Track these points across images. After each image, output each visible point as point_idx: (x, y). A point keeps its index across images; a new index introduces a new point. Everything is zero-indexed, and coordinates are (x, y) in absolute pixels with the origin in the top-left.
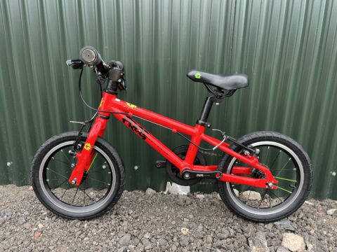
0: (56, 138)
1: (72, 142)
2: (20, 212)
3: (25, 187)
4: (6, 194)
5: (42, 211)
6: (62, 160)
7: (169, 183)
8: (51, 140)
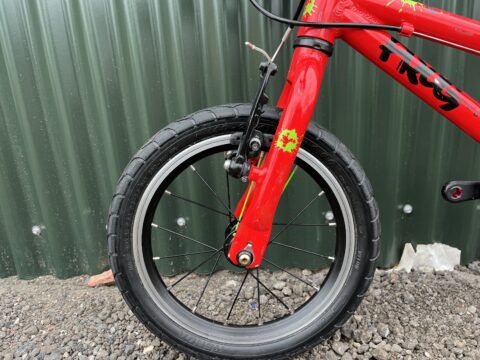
0: (177, 127)
1: (224, 139)
2: (82, 350)
3: (77, 279)
4: (37, 300)
5: (139, 342)
6: (192, 196)
7: (408, 246)
8: (162, 136)
